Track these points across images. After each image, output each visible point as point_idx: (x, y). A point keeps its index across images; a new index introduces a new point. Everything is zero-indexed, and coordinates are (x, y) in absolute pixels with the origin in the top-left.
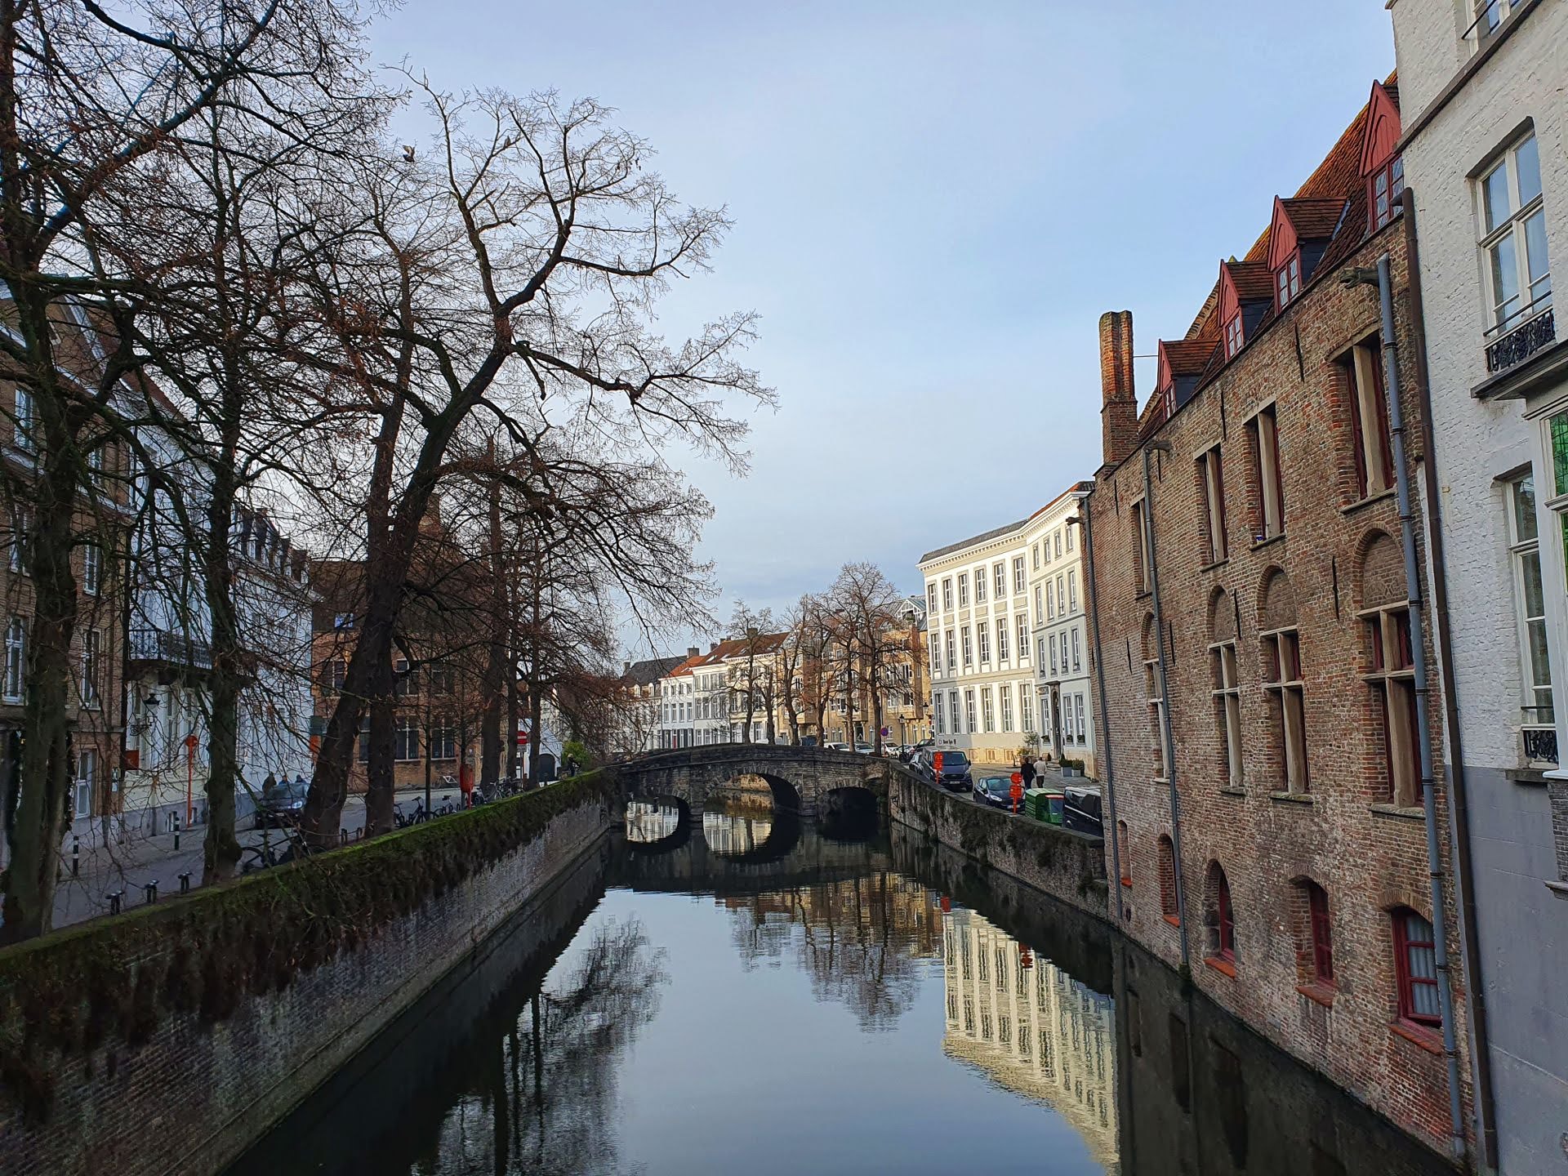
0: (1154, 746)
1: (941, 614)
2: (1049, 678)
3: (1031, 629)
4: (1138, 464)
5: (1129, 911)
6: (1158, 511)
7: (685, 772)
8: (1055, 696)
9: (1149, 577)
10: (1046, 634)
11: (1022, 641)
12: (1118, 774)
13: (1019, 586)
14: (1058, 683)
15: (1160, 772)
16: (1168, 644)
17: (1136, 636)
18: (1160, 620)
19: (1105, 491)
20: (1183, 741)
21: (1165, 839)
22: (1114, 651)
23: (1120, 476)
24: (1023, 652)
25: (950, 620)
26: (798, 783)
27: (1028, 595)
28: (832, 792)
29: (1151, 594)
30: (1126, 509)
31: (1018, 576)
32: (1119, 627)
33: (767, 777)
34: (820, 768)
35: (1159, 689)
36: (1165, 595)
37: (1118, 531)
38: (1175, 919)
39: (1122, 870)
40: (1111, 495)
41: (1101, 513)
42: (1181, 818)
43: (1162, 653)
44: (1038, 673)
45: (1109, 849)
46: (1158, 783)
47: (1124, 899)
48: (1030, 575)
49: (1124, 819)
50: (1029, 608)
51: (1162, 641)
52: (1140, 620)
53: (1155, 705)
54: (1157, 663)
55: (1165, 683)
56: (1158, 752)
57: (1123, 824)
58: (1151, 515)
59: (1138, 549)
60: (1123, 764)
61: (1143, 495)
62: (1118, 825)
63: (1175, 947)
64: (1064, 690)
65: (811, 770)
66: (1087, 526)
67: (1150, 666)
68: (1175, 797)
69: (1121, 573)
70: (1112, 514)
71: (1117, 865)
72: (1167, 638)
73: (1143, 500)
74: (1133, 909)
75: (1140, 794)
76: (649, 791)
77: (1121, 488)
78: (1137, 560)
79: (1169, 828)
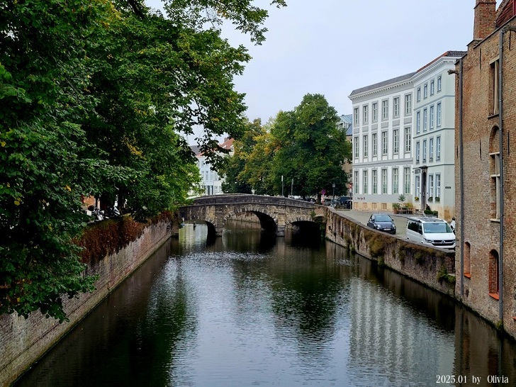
0: (491, 201)
1: (361, 126)
2: (421, 165)
3: (412, 136)
4: (497, 40)
5: (468, 292)
6: (507, 67)
7: (213, 208)
8: (424, 175)
9: (498, 105)
10: (421, 140)
11: (408, 143)
12: (467, 216)
13: (407, 111)
14: (426, 168)
15: (494, 216)
16: (506, 144)
17: (486, 139)
18: (503, 130)
19: (474, 55)
20: (510, 198)
21: (494, 253)
22: (472, 148)
23: (484, 47)
24: (408, 149)
25: (365, 130)
26: (275, 217)
27: (413, 116)
28: (293, 224)
29: (498, 115)
30: (486, 66)
31: (407, 104)
32: (476, 134)
33: (258, 214)
34: (288, 209)
35: (498, 168)
36: (507, 115)
37: (480, 79)
38: (497, 296)
39: (465, 269)
40: (477, 57)
41: (470, 68)
42: (505, 241)
43: (502, 148)
44: (415, 161)
45: (458, 257)
46: (492, 222)
47: (465, 284)
48: (414, 105)
49: (469, 241)
50: (412, 124)
51: (502, 142)
52: (490, 130)
53: (494, 178)
54: (498, 155)
55: (502, 166)
56: (494, 205)
57: (468, 244)
58: (502, 69)
59: (492, 89)
60: (471, 211)
61: (498, 58)
62: (465, 245)
63: (495, 310)
64: (429, 172)
65: (283, 211)
66: (460, 76)
67: (493, 157)
68: (503, 229)
69: (480, 102)
70: (477, 69)
71: (462, 266)
72: (506, 140)
73: (498, 61)
74: (470, 290)
75: (480, 228)
76: (193, 218)
77: (484, 53)
78: (491, 95)
79: (497, 246)
